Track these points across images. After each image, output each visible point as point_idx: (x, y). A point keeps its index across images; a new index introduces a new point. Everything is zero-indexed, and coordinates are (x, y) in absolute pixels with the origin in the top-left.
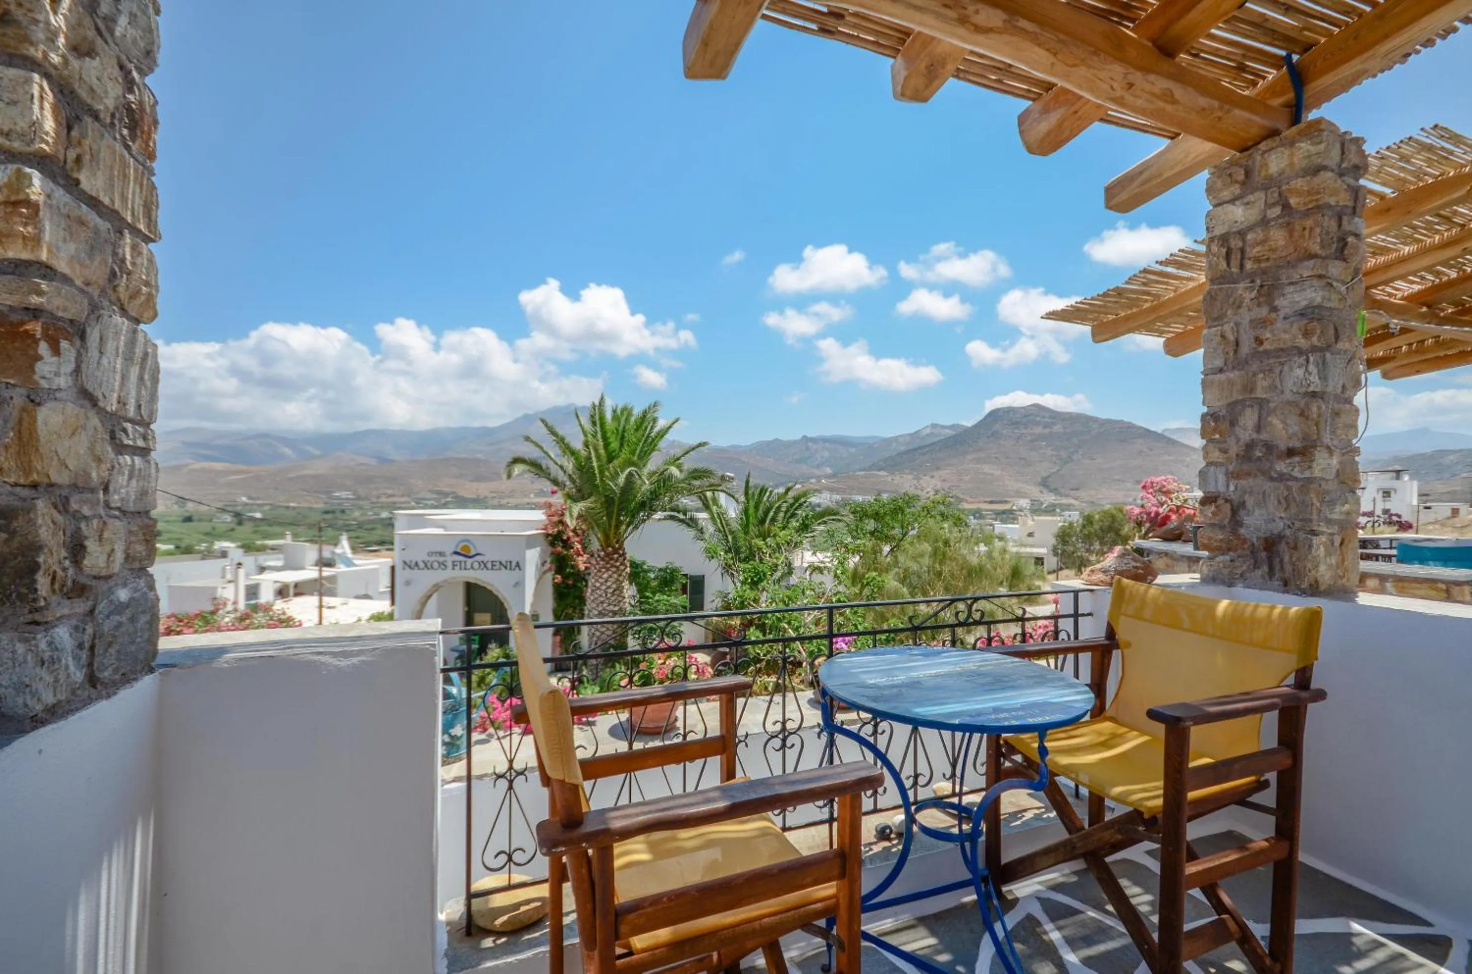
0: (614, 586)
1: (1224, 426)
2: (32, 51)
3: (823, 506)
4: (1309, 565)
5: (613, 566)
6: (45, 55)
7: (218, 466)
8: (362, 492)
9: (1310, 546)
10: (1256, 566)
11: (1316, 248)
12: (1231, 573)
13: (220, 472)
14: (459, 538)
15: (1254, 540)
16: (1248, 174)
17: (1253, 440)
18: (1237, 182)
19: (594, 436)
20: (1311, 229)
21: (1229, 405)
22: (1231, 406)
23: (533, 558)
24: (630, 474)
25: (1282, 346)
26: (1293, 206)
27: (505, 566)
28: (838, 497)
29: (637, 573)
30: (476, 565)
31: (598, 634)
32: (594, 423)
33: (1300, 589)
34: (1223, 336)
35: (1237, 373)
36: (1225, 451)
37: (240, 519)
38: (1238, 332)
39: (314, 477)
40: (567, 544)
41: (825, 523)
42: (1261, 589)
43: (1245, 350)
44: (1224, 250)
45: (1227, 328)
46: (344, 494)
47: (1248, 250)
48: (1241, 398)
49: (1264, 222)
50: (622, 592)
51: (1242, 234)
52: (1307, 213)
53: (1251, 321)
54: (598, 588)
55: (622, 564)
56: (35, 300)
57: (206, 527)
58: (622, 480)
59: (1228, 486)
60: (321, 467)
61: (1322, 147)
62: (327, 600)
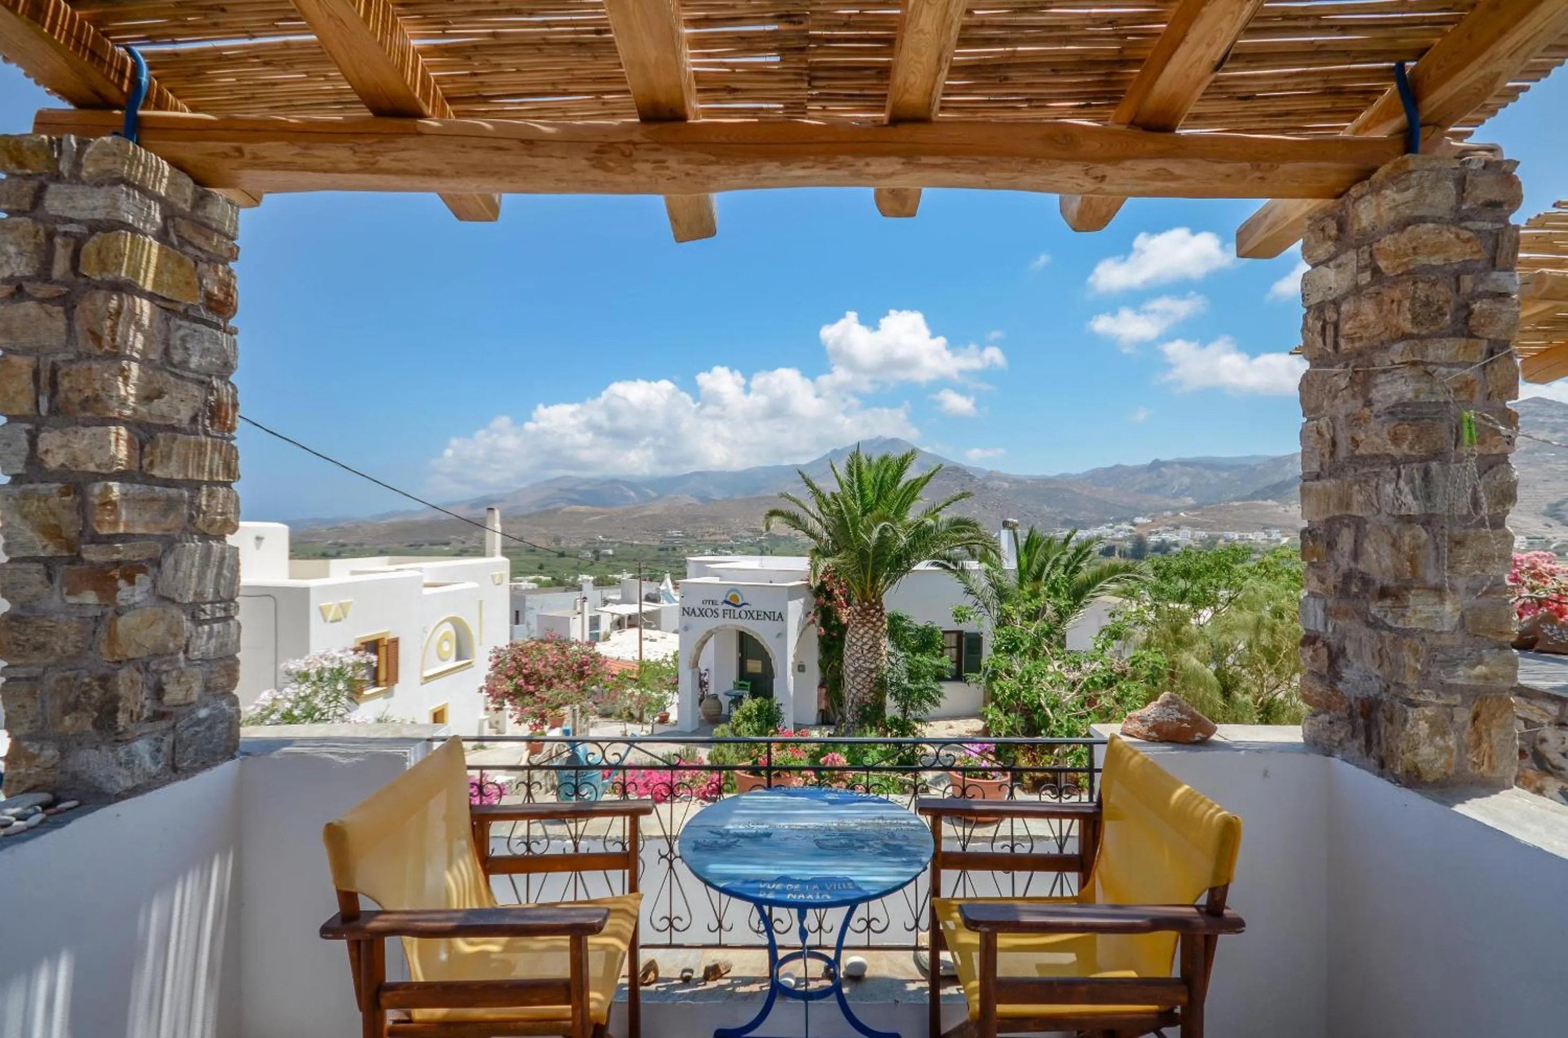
0: (871, 643)
1: (1321, 548)
2: (111, 415)
3: (1183, 545)
4: (1403, 745)
5: (869, 621)
6: (120, 413)
7: (582, 509)
8: (689, 531)
9: (1406, 720)
10: (1354, 736)
11: (1408, 327)
12: (1329, 739)
13: (583, 513)
14: (729, 588)
15: (1352, 700)
16: (1341, 228)
17: (1351, 569)
18: (1330, 238)
19: (851, 487)
20: (1400, 302)
21: (1327, 521)
22: (1330, 522)
23: (795, 610)
24: (884, 529)
25: (1376, 452)
26: (1384, 270)
27: (769, 616)
28: (1203, 534)
29: (896, 629)
30: (743, 615)
31: (854, 691)
32: (851, 473)
33: (1393, 775)
34: (1319, 433)
35: (1333, 481)
36: (1322, 581)
37: (597, 555)
38: (1334, 428)
39: (652, 517)
40: (830, 596)
41: (1117, 581)
42: (1357, 766)
43: (1343, 452)
44: (1319, 324)
45: (1323, 423)
46: (675, 533)
47: (1341, 324)
48: (1337, 514)
49: (1357, 290)
50: (878, 649)
51: (1336, 303)
52: (1397, 280)
53: (1347, 416)
54: (854, 644)
55: (878, 620)
56: (116, 557)
57: (574, 562)
58: (875, 534)
59: (1326, 625)
60: (657, 508)
61: (1410, 194)
62: (647, 633)
